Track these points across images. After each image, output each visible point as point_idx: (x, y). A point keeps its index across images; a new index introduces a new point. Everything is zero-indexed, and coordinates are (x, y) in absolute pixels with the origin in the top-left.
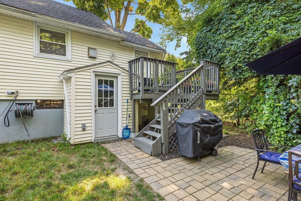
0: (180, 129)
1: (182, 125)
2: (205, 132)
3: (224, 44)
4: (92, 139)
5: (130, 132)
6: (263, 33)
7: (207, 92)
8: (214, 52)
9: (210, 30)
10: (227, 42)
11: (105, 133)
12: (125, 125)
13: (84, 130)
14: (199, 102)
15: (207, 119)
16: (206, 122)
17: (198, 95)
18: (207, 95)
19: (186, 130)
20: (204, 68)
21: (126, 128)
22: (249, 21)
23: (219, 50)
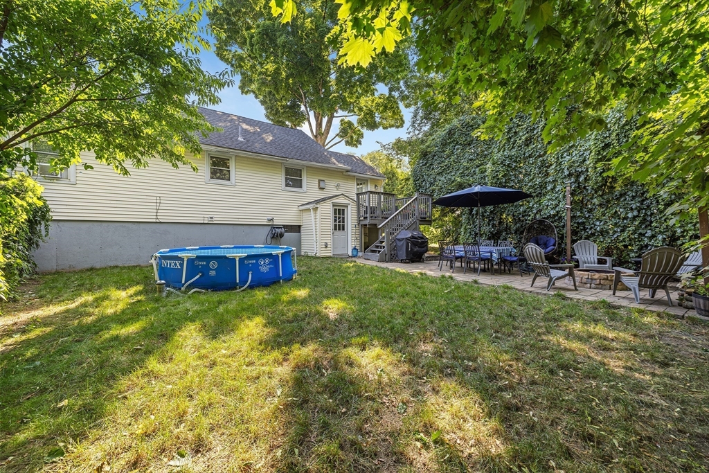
0: (398, 242)
1: (399, 240)
2: (414, 244)
3: (435, 179)
4: (331, 255)
5: (358, 252)
6: (462, 173)
7: (421, 218)
8: (428, 185)
9: (426, 164)
10: (438, 177)
11: (340, 252)
12: (354, 246)
13: (326, 247)
14: (414, 226)
15: (416, 236)
16: (415, 238)
17: (413, 220)
18: (420, 221)
19: (402, 243)
20: (418, 199)
21: (355, 248)
22: (454, 161)
23: (431, 184)
